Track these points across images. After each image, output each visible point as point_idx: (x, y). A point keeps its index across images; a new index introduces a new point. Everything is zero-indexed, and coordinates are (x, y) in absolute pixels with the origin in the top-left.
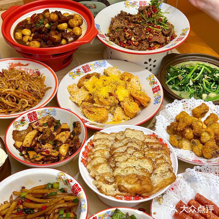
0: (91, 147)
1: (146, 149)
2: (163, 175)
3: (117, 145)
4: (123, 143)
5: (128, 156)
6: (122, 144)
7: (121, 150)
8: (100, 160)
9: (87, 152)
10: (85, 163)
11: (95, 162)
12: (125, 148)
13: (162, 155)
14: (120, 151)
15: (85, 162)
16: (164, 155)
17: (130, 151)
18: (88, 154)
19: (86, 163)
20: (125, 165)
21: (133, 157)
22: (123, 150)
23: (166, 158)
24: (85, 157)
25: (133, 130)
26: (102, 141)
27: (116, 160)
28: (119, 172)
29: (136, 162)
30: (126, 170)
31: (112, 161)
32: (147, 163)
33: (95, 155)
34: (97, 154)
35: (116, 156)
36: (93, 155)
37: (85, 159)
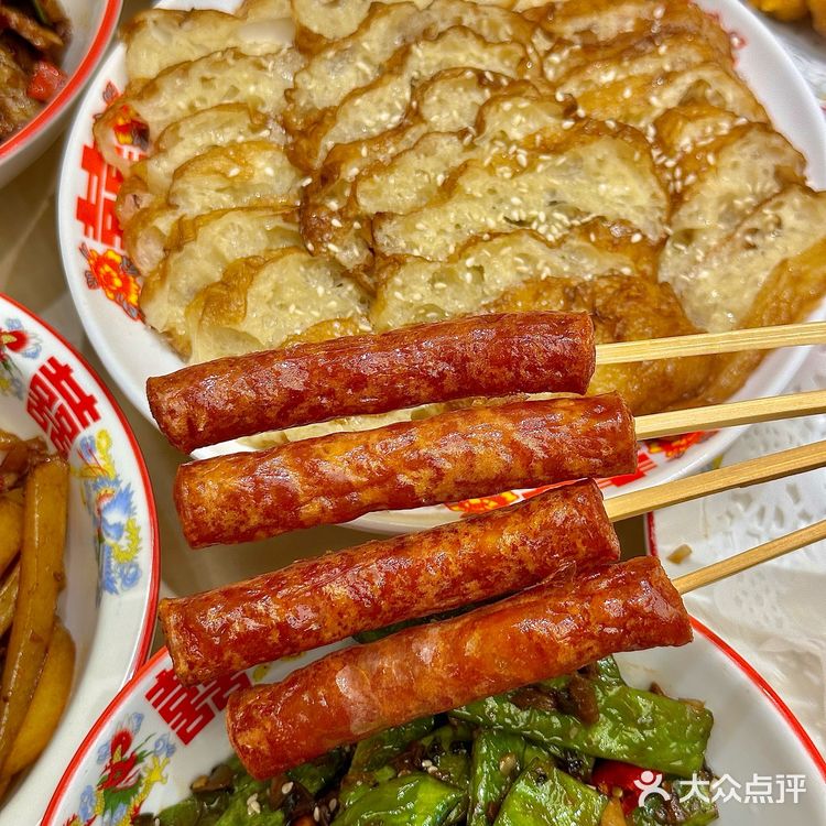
1: (555, 58)
2: (754, 231)
3: (327, 84)
4: (367, 60)
5: (449, 149)
6: (362, 65)
7: (377, 114)
8: (237, 239)
9: (112, 197)
10: (125, 289)
11: (198, 266)
12: (398, 92)
13: (688, 79)
14: (369, 122)
15: (118, 283)
17: (450, 109)
18: (126, 212)
19: (125, 281)
20: (450, 229)
21: (488, 151)
23: (729, 97)
24: (107, 239)
26: (204, 80)
27: (367, 205)
28: (417, 296)
29: (524, 182)
30: (470, 262)
32: (614, 165)
33: (180, 201)
34: (198, 197)
35: (355, 171)
36: (169, 205)
37: (111, 255)
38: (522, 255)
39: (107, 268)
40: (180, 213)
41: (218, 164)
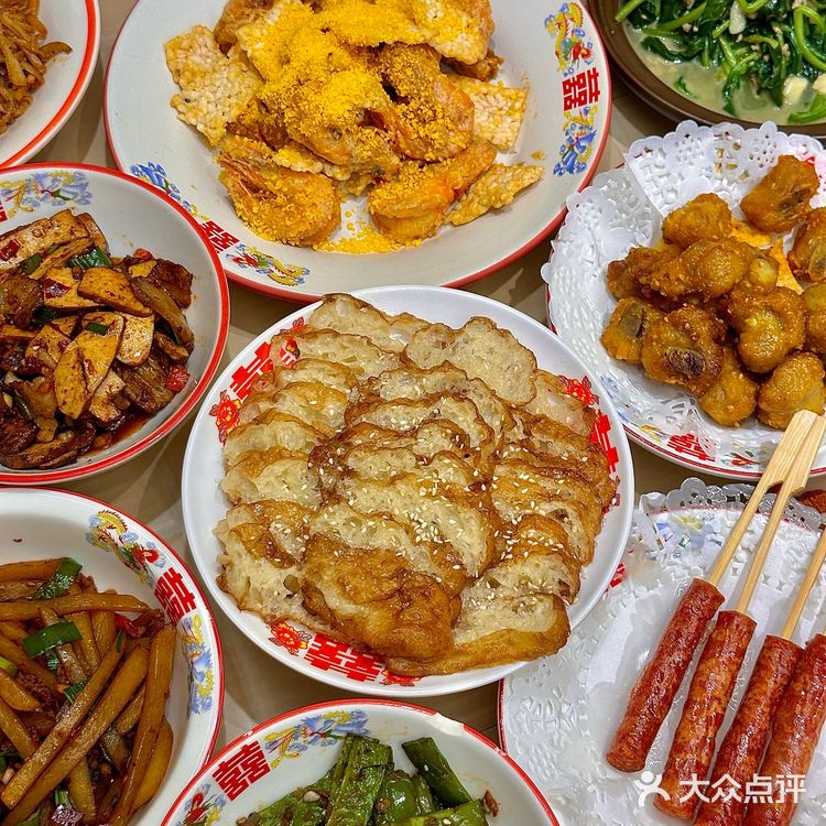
0: (288, 354)
1: (512, 448)
3: (398, 387)
4: (422, 387)
6: (417, 388)
7: (400, 419)
8: (289, 436)
9: (261, 373)
10: (229, 424)
11: (264, 437)
12: (420, 414)
13: (557, 506)
14: (393, 420)
15: (228, 418)
16: (569, 510)
18: (256, 388)
20: (378, 501)
21: (425, 475)
22: (403, 422)
23: (575, 529)
24: (241, 395)
25: (504, 334)
26: (342, 345)
27: (351, 462)
28: (334, 523)
29: (428, 502)
30: (371, 523)
31: (331, 461)
32: (474, 525)
33: (280, 401)
34: (290, 404)
35: (360, 442)
36: (274, 399)
37: (237, 403)
38: (396, 538)
39: (229, 409)
40: (275, 406)
41: (311, 394)
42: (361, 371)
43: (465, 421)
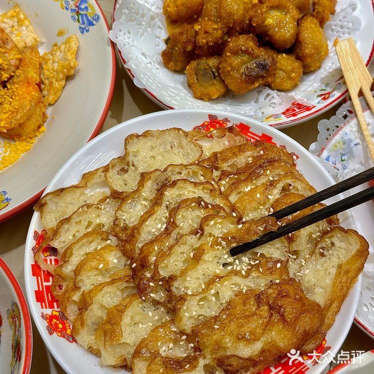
0: (48, 259)
1: (223, 182)
2: (323, 248)
3: (132, 213)
4: (145, 199)
6: (144, 202)
7: (155, 226)
8: (109, 297)
9: (48, 284)
10: (64, 328)
12: (162, 213)
13: (280, 185)
14: (153, 230)
15: (60, 326)
16: (289, 181)
20: (201, 277)
22: (159, 226)
23: (300, 188)
24: (51, 306)
25: (146, 134)
26: (77, 222)
27: (163, 273)
30: (213, 292)
31: (151, 284)
33: (80, 284)
35: (155, 258)
36: (76, 288)
37: (54, 313)
38: (233, 284)
39: (55, 320)
40: (82, 290)
41: (94, 263)
42: (100, 226)
43: (189, 192)
